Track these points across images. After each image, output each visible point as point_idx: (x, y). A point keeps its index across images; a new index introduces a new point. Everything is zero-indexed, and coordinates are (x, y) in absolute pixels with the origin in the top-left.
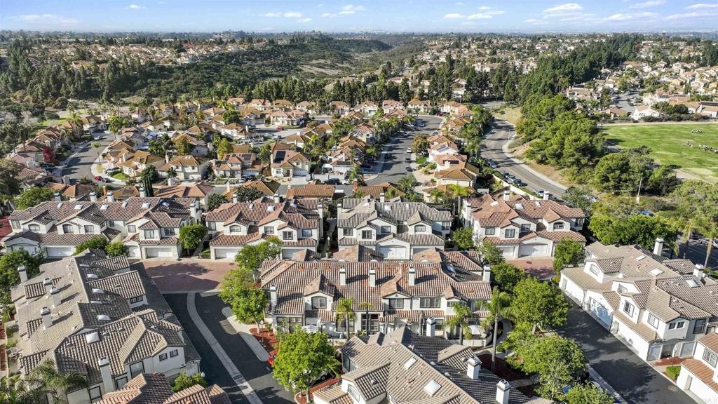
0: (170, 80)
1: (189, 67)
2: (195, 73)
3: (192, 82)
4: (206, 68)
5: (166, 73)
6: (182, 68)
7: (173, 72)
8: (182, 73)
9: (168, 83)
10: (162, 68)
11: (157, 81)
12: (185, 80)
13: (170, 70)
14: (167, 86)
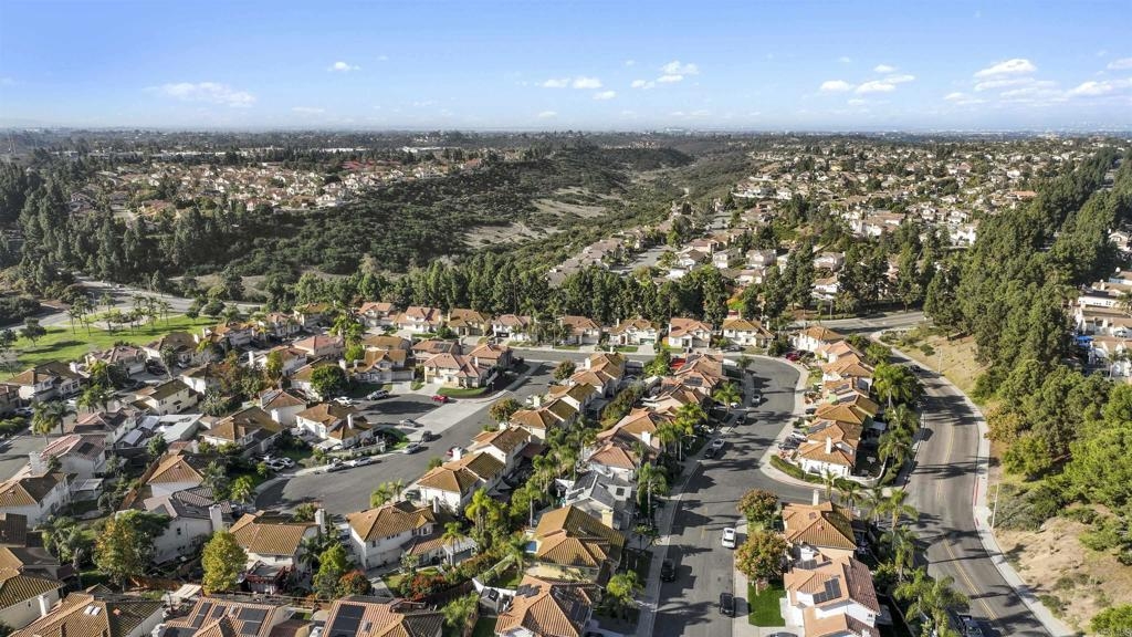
0: (294, 239)
1: (333, 213)
2: (342, 226)
3: (332, 242)
4: (363, 215)
5: (290, 225)
6: (321, 217)
7: (303, 224)
8: (318, 226)
9: (289, 246)
10: (286, 217)
11: (272, 240)
12: (320, 240)
13: (299, 220)
14: (287, 251)
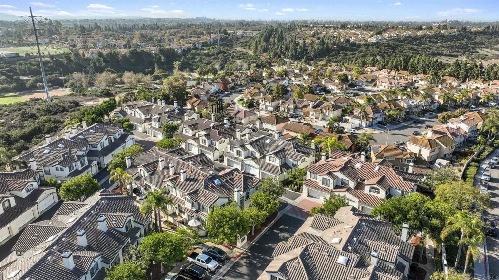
0: (355, 52)
1: (373, 44)
2: (375, 49)
3: (369, 54)
4: (385, 46)
5: (355, 47)
6: (367, 46)
7: (361, 47)
8: (366, 48)
9: (353, 54)
10: (354, 44)
11: (346, 52)
12: (365, 53)
13: (359, 46)
14: (351, 56)
